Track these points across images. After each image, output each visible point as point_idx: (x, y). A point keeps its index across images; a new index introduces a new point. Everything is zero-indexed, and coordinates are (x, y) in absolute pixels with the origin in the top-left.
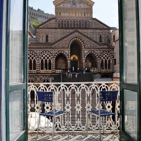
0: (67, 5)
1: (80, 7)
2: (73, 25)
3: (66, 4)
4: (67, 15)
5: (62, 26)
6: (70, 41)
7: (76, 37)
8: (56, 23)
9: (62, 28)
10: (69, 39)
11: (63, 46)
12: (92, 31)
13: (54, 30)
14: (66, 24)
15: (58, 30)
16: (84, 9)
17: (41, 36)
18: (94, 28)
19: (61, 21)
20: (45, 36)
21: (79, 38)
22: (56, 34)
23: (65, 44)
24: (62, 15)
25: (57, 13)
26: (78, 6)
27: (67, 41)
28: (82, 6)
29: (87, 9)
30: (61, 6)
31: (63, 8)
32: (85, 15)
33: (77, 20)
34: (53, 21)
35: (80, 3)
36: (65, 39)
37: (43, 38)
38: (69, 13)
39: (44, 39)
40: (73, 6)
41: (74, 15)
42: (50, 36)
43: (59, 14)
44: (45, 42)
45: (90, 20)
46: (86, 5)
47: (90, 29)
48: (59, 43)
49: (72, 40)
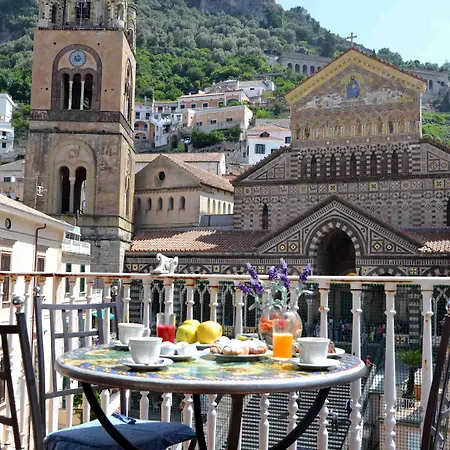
0: (330, 100)
1: (375, 100)
2: (348, 168)
3: (326, 99)
4: (329, 133)
5: (314, 174)
6: (314, 234)
7: (334, 221)
8: (294, 163)
9: (313, 180)
10: (309, 228)
11: (290, 251)
12: (416, 184)
13: (287, 187)
14: (326, 166)
15: (302, 188)
16: (390, 107)
17: (247, 208)
18: (426, 172)
19: (309, 156)
20: (258, 207)
21: (343, 223)
22: (293, 202)
23: (297, 243)
24: (315, 134)
25: (298, 131)
26: (368, 99)
27: (305, 235)
28: (382, 96)
29: (400, 106)
30: (311, 104)
31: (318, 113)
32: (391, 130)
33: (363, 150)
34: (284, 158)
35: (375, 88)
36: (299, 227)
37: (252, 216)
38: (337, 127)
39: (258, 218)
40: (351, 100)
41: (353, 133)
42: (273, 207)
43: (303, 133)
44: (261, 228)
45: (410, 147)
46: (397, 91)
47: (409, 177)
48: (278, 240)
49: (319, 229)
